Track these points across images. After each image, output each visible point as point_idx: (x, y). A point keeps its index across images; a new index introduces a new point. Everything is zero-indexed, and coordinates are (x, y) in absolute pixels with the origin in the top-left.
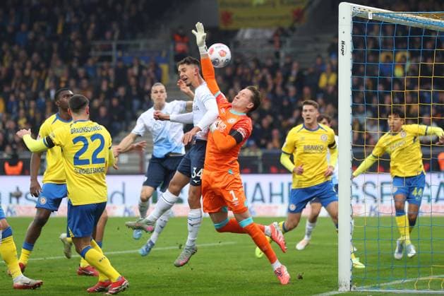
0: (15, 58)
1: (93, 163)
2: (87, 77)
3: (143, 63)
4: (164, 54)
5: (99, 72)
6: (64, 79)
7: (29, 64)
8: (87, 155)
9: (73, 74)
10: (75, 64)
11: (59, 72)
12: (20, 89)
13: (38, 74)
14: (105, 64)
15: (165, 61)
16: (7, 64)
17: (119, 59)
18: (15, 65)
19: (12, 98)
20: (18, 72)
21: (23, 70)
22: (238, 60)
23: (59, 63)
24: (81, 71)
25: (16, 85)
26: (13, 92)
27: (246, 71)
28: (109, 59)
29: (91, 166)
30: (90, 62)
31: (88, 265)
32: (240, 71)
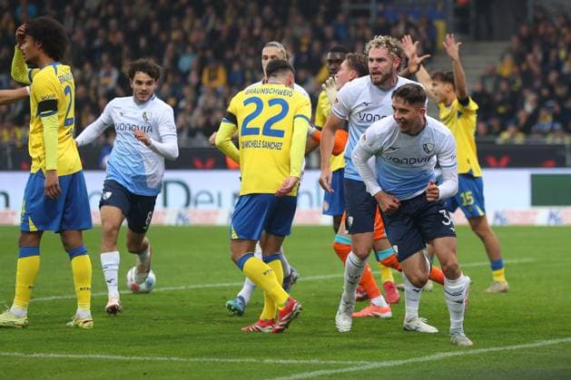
0: (241, 13)
2: (336, 37)
3: (411, 19)
4: (440, 7)
5: (352, 30)
6: (305, 41)
7: (258, 22)
9: (318, 34)
10: (320, 21)
11: (298, 31)
12: (248, 55)
14: (361, 21)
15: (442, 17)
16: (229, 21)
17: (380, 14)
18: (241, 22)
19: (236, 67)
20: (244, 32)
21: (251, 29)
22: (540, 15)
23: (299, 19)
24: (329, 31)
25: (241, 49)
26: (237, 58)
27: (550, 29)
28: (366, 14)
30: (341, 18)
32: (541, 29)
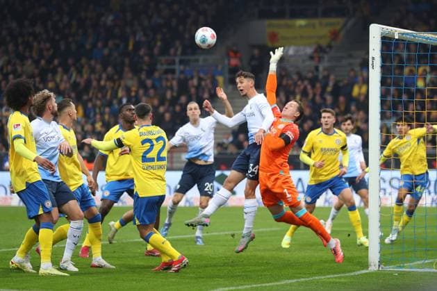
0: (93, 70)
1: (157, 161)
2: (154, 87)
3: (202, 75)
4: (220, 68)
5: (164, 83)
6: (134, 89)
7: (104, 76)
8: (153, 154)
9: (142, 85)
10: (143, 76)
11: (130, 83)
12: (97, 97)
13: (112, 85)
14: (170, 76)
15: (221, 74)
16: (85, 76)
17: (182, 72)
18: (93, 77)
19: (90, 105)
20: (95, 83)
21: (99, 81)
22: (283, 73)
23: (130, 75)
24: (149, 82)
25: (93, 94)
26: (90, 100)
27: (290, 82)
28: (173, 72)
29: (156, 163)
30: (157, 75)
31: (152, 248)
32: (284, 82)
